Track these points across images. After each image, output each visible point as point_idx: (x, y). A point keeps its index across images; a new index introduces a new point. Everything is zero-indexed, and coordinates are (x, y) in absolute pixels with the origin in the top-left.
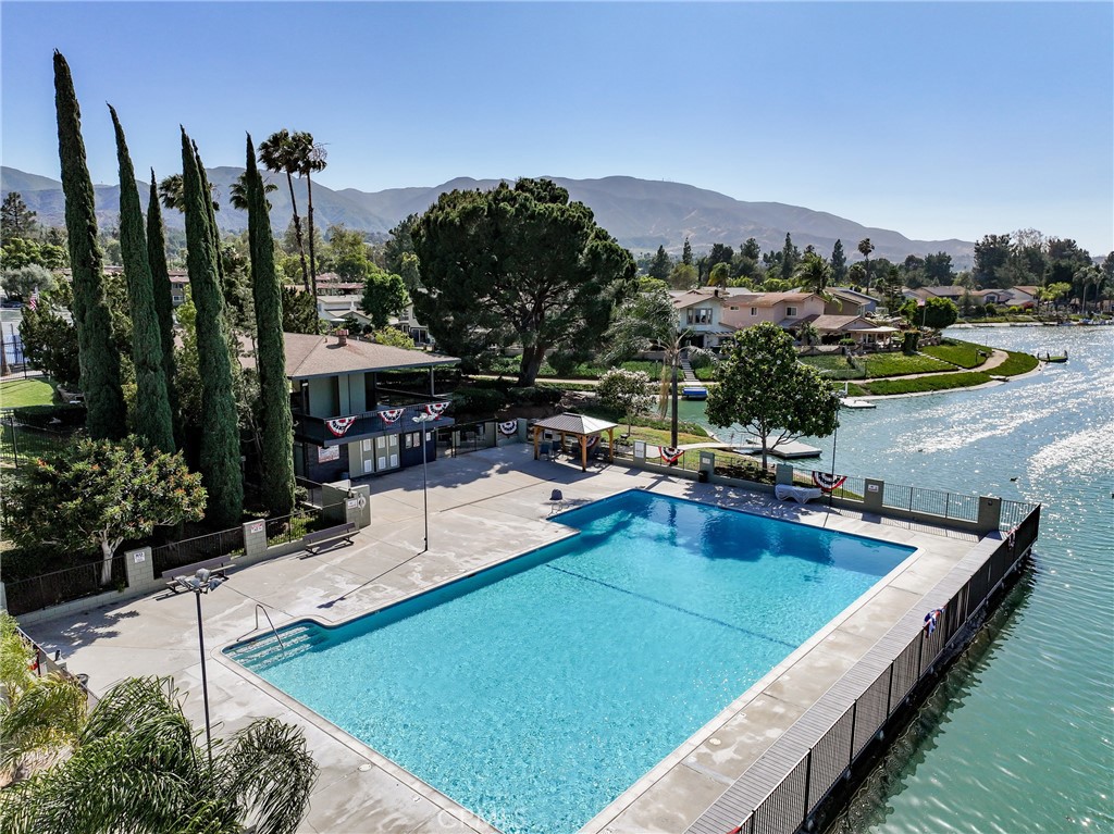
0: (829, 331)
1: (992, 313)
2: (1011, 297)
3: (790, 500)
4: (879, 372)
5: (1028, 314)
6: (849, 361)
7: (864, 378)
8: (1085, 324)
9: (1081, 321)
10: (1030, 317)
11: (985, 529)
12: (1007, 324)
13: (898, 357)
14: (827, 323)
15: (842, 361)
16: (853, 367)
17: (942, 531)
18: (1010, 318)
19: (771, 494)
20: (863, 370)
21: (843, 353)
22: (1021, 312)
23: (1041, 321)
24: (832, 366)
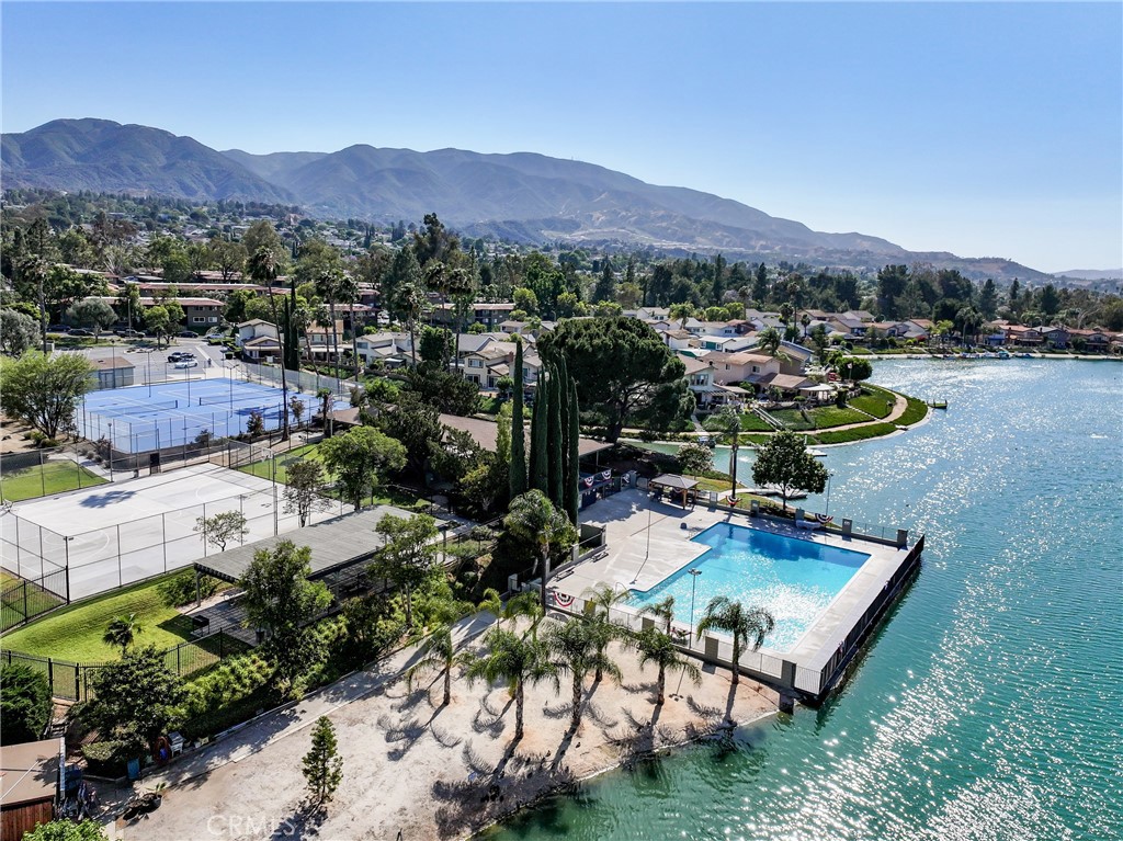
0: (786, 389)
1: (893, 345)
2: (907, 329)
3: (804, 528)
4: (824, 424)
5: (921, 346)
6: (803, 414)
7: (814, 429)
8: (964, 358)
9: (961, 354)
10: (923, 349)
11: (901, 545)
12: (905, 356)
13: (834, 410)
14: (784, 381)
15: (798, 414)
16: (806, 420)
17: (881, 545)
18: (907, 350)
19: (793, 525)
20: (813, 423)
21: (797, 407)
22: (915, 344)
23: (931, 353)
24: (792, 419)
